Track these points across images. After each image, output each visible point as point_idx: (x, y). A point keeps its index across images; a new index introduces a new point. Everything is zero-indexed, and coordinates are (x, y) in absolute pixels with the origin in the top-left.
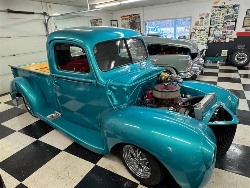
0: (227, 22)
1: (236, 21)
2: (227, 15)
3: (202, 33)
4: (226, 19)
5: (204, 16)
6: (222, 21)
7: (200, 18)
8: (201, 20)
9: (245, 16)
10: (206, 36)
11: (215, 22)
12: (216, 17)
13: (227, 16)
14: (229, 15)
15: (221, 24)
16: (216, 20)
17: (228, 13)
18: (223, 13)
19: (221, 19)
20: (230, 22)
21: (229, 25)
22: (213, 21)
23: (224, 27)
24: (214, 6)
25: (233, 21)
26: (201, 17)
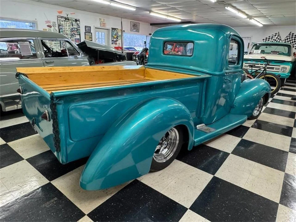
0: (74, 35)
1: (80, 35)
2: (72, 27)
3: (53, 44)
4: (72, 31)
5: (51, 24)
6: (69, 32)
7: (48, 26)
8: (49, 28)
9: (85, 31)
10: (58, 47)
11: (64, 33)
12: (63, 27)
13: (72, 29)
14: (74, 28)
15: (69, 36)
16: (64, 30)
17: (73, 26)
18: (69, 25)
19: (68, 31)
20: (75, 34)
21: (75, 38)
22: (62, 32)
23: (72, 39)
24: (60, 16)
25: (78, 35)
26: (48, 24)
